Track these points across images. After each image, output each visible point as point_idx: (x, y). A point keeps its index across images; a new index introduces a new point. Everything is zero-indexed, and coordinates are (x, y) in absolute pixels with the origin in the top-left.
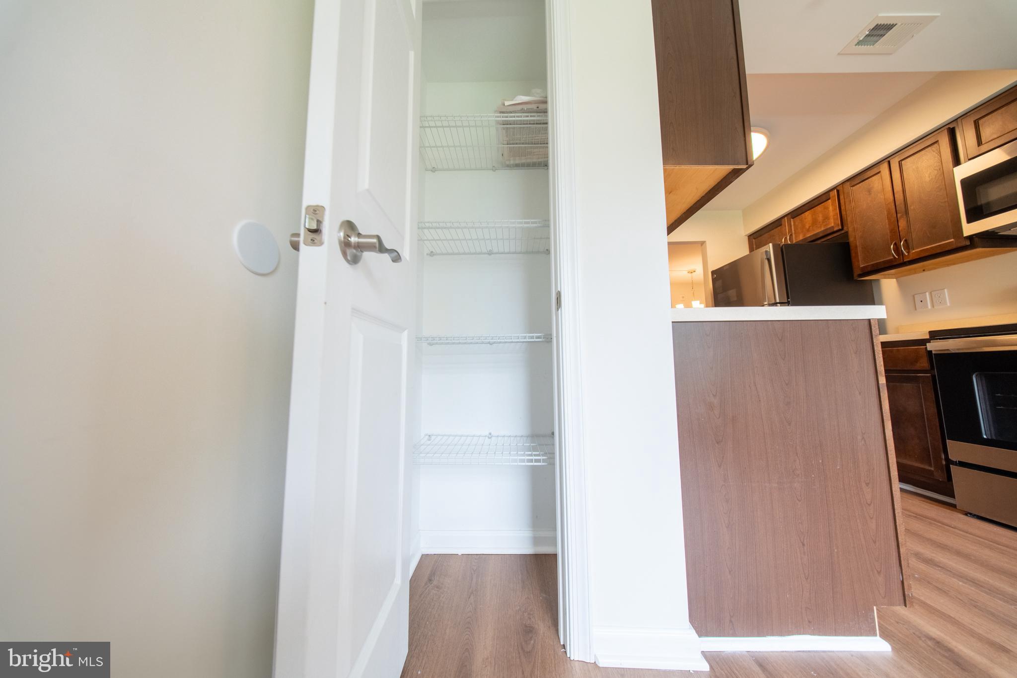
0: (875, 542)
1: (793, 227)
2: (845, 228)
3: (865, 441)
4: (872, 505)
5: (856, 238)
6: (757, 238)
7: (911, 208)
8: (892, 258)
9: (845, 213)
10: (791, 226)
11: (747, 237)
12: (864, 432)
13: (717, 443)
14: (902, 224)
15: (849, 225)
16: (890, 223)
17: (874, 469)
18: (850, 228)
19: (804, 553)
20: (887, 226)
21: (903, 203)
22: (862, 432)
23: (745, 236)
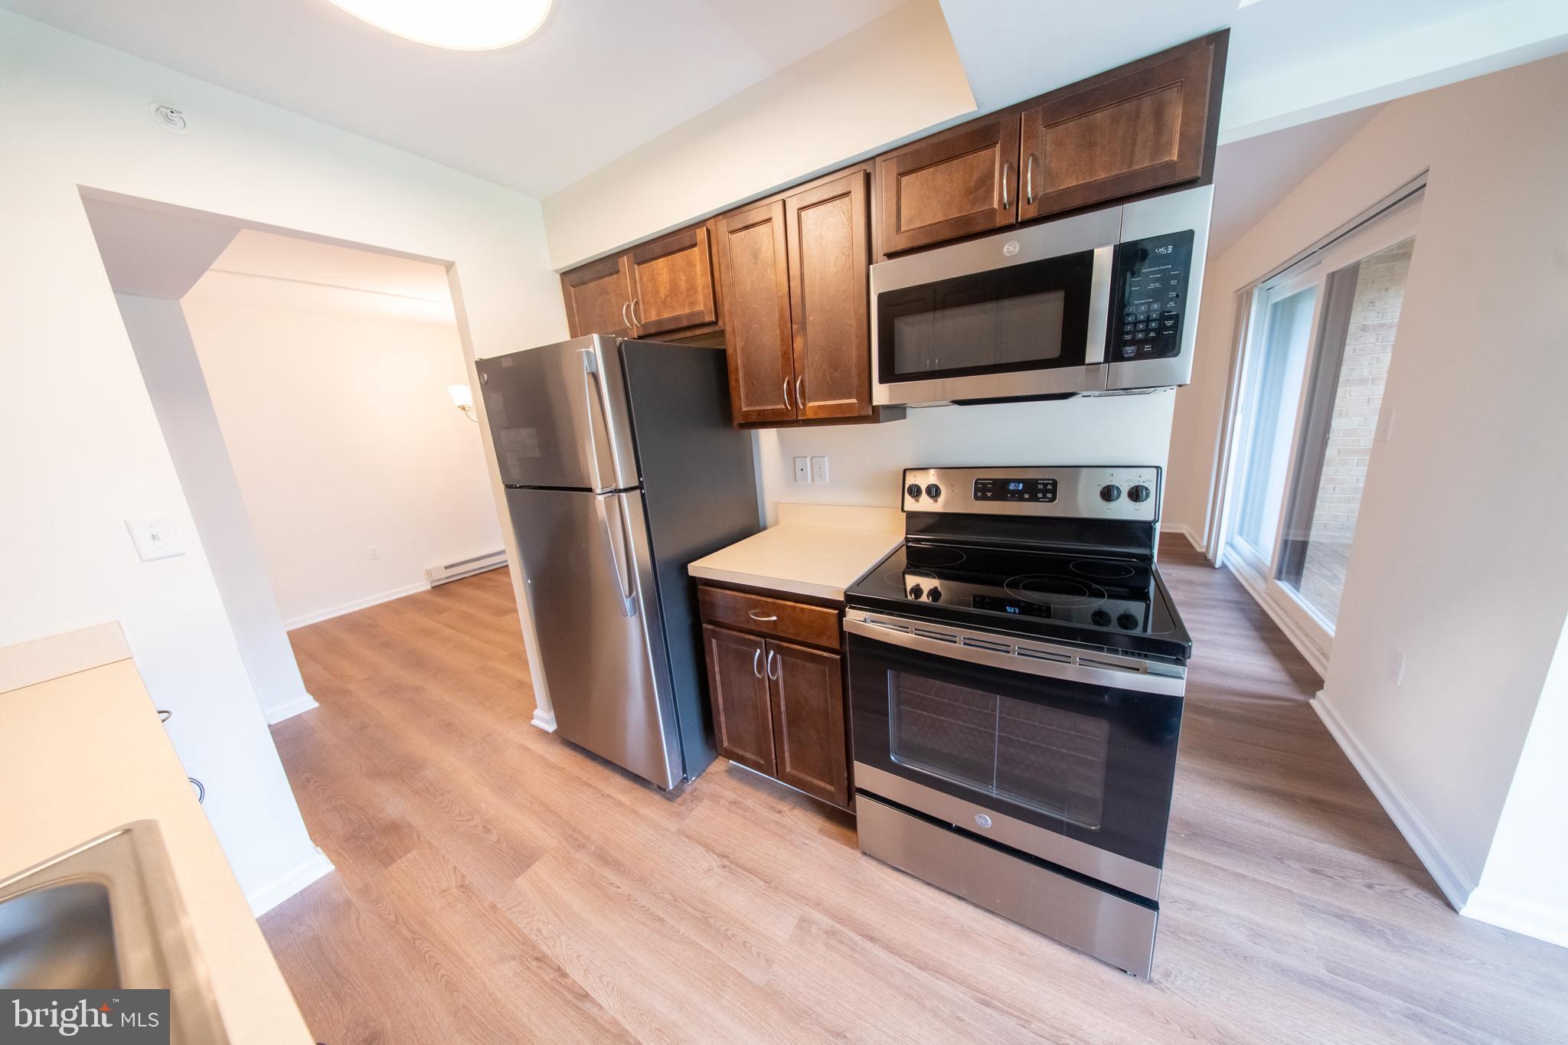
1: (638, 285)
2: (720, 323)
5: (736, 347)
6: (578, 285)
7: (811, 318)
8: (783, 407)
9: (720, 289)
10: (635, 282)
11: (559, 276)
14: (798, 343)
15: (727, 320)
16: (782, 340)
18: (728, 323)
20: (779, 342)
21: (800, 301)
23: (554, 271)
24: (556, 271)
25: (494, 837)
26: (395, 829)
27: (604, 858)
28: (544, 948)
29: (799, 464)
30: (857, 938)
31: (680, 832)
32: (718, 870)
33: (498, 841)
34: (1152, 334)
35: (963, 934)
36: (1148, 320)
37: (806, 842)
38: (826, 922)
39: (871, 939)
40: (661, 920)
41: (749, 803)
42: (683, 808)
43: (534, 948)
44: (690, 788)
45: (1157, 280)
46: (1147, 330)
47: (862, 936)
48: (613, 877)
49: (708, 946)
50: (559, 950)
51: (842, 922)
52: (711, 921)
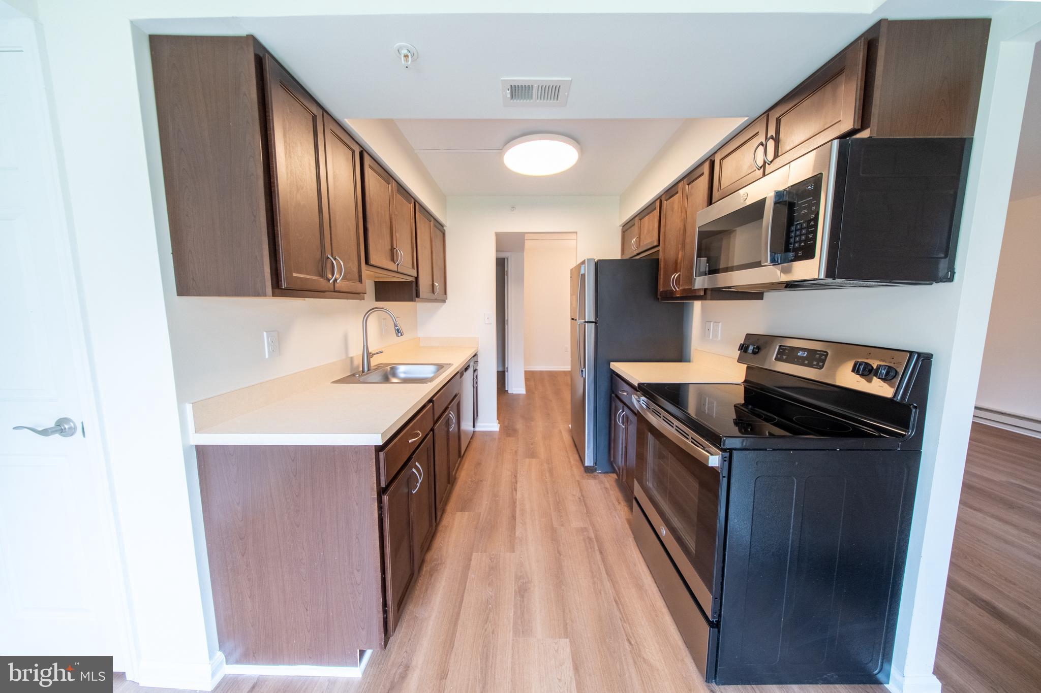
0: (361, 609)
3: (359, 540)
4: (361, 585)
6: (625, 232)
10: (638, 229)
12: (358, 533)
13: (241, 539)
16: (676, 253)
17: (364, 560)
18: (661, 247)
19: (308, 615)
22: (356, 533)
24: (620, 226)
25: (532, 447)
26: (515, 431)
27: (551, 471)
28: (518, 475)
30: (596, 548)
31: (578, 481)
32: (577, 498)
33: (532, 448)
35: (640, 587)
36: (801, 235)
37: (617, 517)
38: (592, 535)
39: (601, 553)
40: (548, 493)
41: (611, 492)
42: (587, 477)
43: (517, 474)
44: (596, 474)
45: (805, 208)
47: (599, 549)
48: (547, 475)
49: (551, 507)
50: (520, 478)
51: (597, 540)
52: (559, 505)
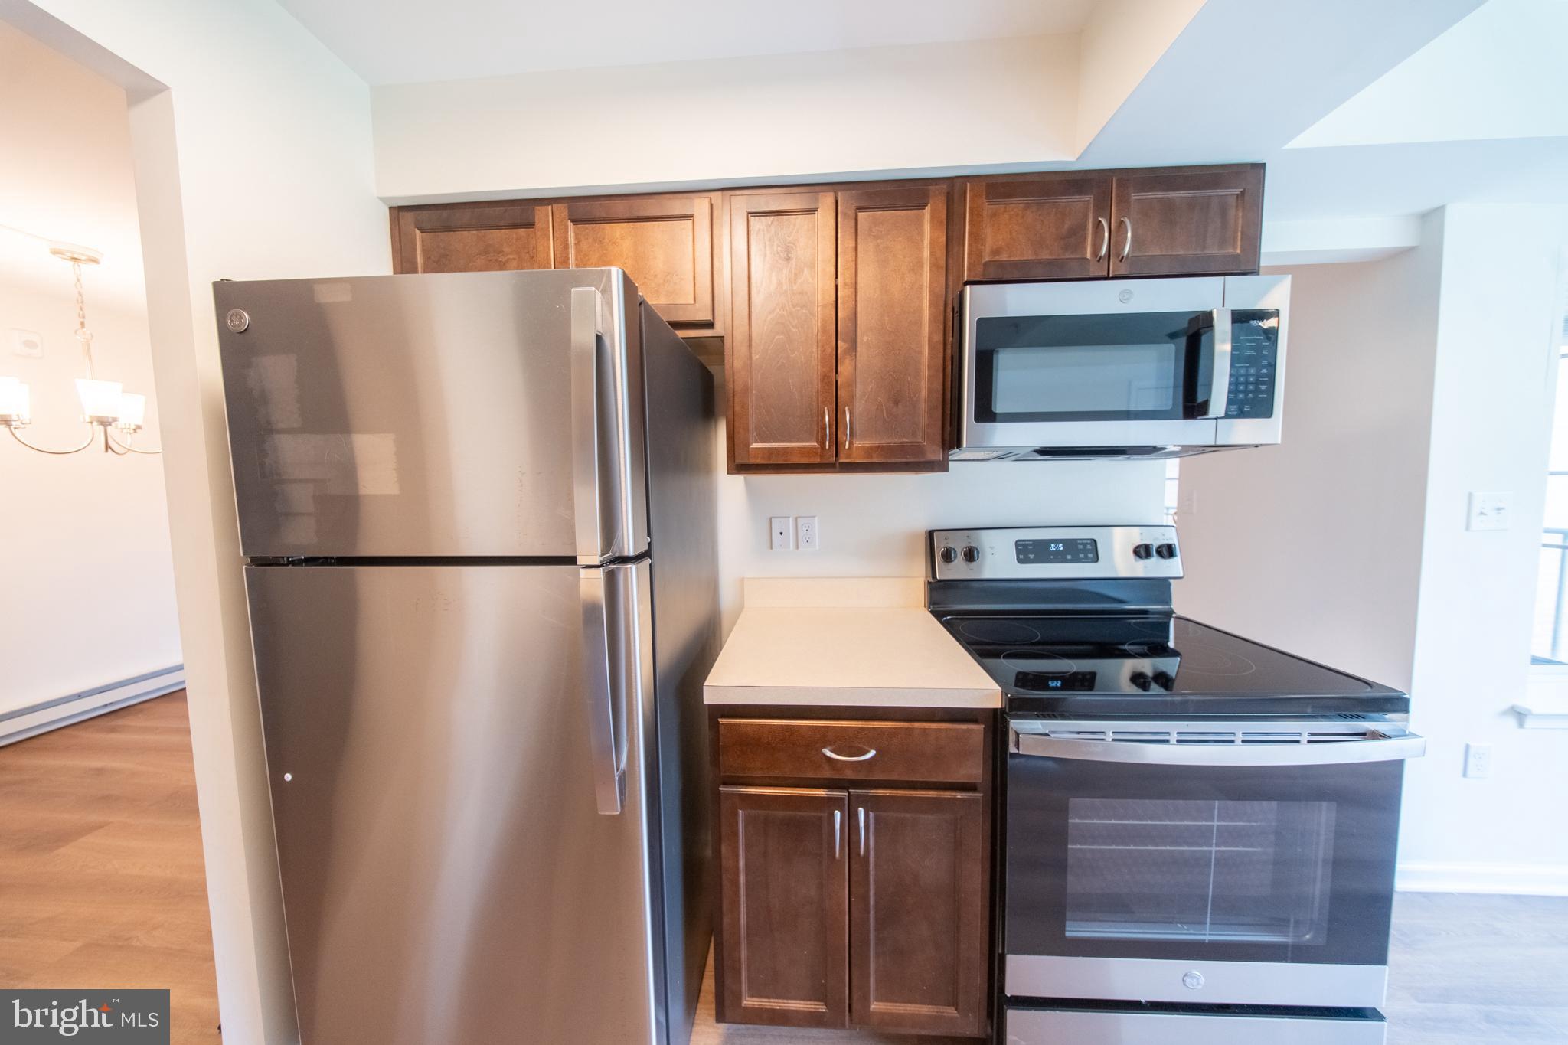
1: (572, 251)
2: (717, 326)
6: (432, 230)
7: (864, 339)
8: (817, 445)
10: (566, 247)
11: (388, 210)
14: (845, 368)
16: (822, 359)
20: (815, 362)
23: (381, 199)
24: (383, 200)
29: (777, 527)
34: (1250, 396)
36: (1247, 383)
45: (1252, 348)
46: (1246, 392)
